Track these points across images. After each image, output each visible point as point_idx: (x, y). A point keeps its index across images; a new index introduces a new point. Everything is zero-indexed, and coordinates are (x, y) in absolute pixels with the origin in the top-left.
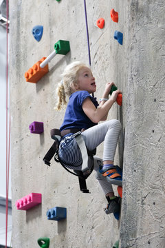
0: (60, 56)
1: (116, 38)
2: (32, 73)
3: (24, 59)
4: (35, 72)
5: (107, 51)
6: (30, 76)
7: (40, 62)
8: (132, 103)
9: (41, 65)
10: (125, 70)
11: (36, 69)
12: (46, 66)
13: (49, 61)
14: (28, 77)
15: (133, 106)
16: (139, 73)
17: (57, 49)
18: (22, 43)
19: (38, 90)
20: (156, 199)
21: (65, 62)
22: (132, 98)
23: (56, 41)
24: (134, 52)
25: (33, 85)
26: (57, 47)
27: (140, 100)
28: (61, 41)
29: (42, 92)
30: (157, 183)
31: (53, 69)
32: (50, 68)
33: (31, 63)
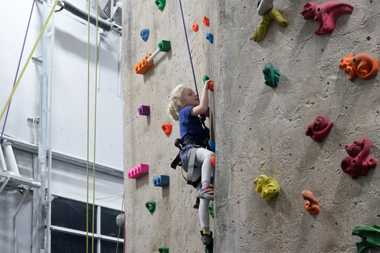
0: (163, 53)
1: (208, 38)
2: (140, 66)
3: (134, 56)
4: (142, 66)
5: (201, 49)
6: (139, 69)
7: (147, 58)
8: (222, 89)
9: (148, 60)
10: (216, 64)
11: (144, 63)
12: (152, 61)
13: (154, 56)
14: (137, 69)
15: (222, 92)
16: (227, 65)
17: (161, 47)
18: (133, 42)
19: (145, 80)
20: (243, 166)
21: (167, 58)
22: (222, 86)
23: (160, 41)
24: (222, 49)
25: (141, 76)
26: (161, 46)
27: (228, 87)
28: (164, 41)
29: (148, 82)
30: (243, 153)
31: (157, 64)
32: (155, 63)
33: (140, 59)
